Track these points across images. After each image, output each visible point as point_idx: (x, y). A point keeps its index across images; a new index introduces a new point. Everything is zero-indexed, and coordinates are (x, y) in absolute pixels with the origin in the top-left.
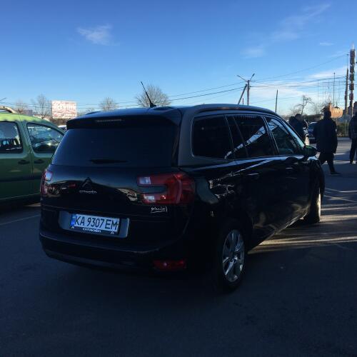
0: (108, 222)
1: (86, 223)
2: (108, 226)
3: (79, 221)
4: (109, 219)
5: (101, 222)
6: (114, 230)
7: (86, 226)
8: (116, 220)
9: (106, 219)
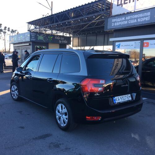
0: (128, 97)
1: (120, 100)
2: (128, 98)
3: (117, 99)
4: (127, 95)
5: (125, 97)
6: (130, 99)
7: (121, 101)
8: (129, 95)
9: (126, 95)
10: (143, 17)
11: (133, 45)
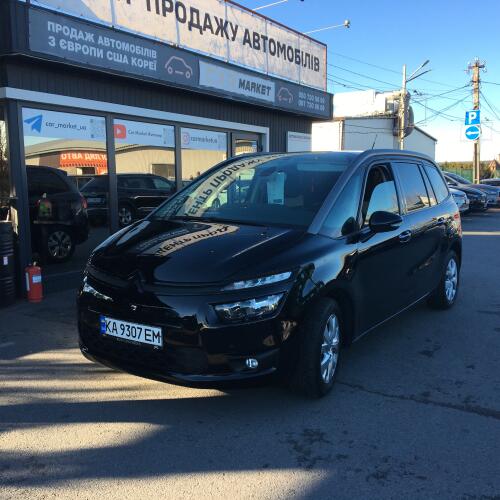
10: (144, 58)
11: (84, 128)
